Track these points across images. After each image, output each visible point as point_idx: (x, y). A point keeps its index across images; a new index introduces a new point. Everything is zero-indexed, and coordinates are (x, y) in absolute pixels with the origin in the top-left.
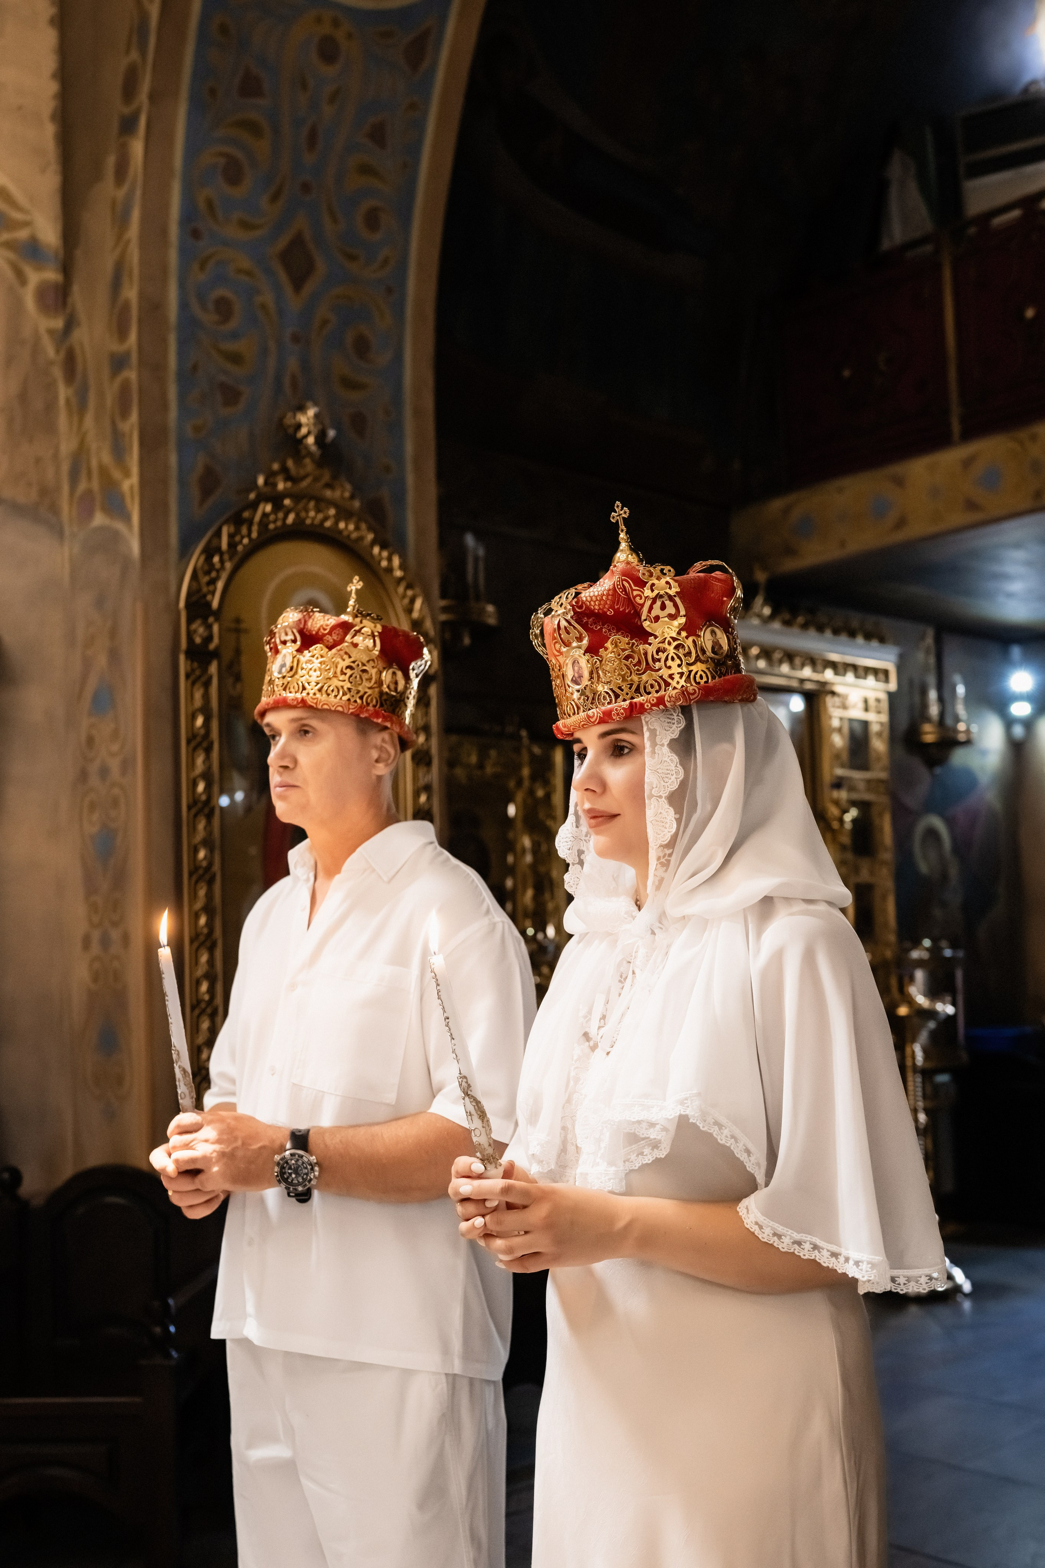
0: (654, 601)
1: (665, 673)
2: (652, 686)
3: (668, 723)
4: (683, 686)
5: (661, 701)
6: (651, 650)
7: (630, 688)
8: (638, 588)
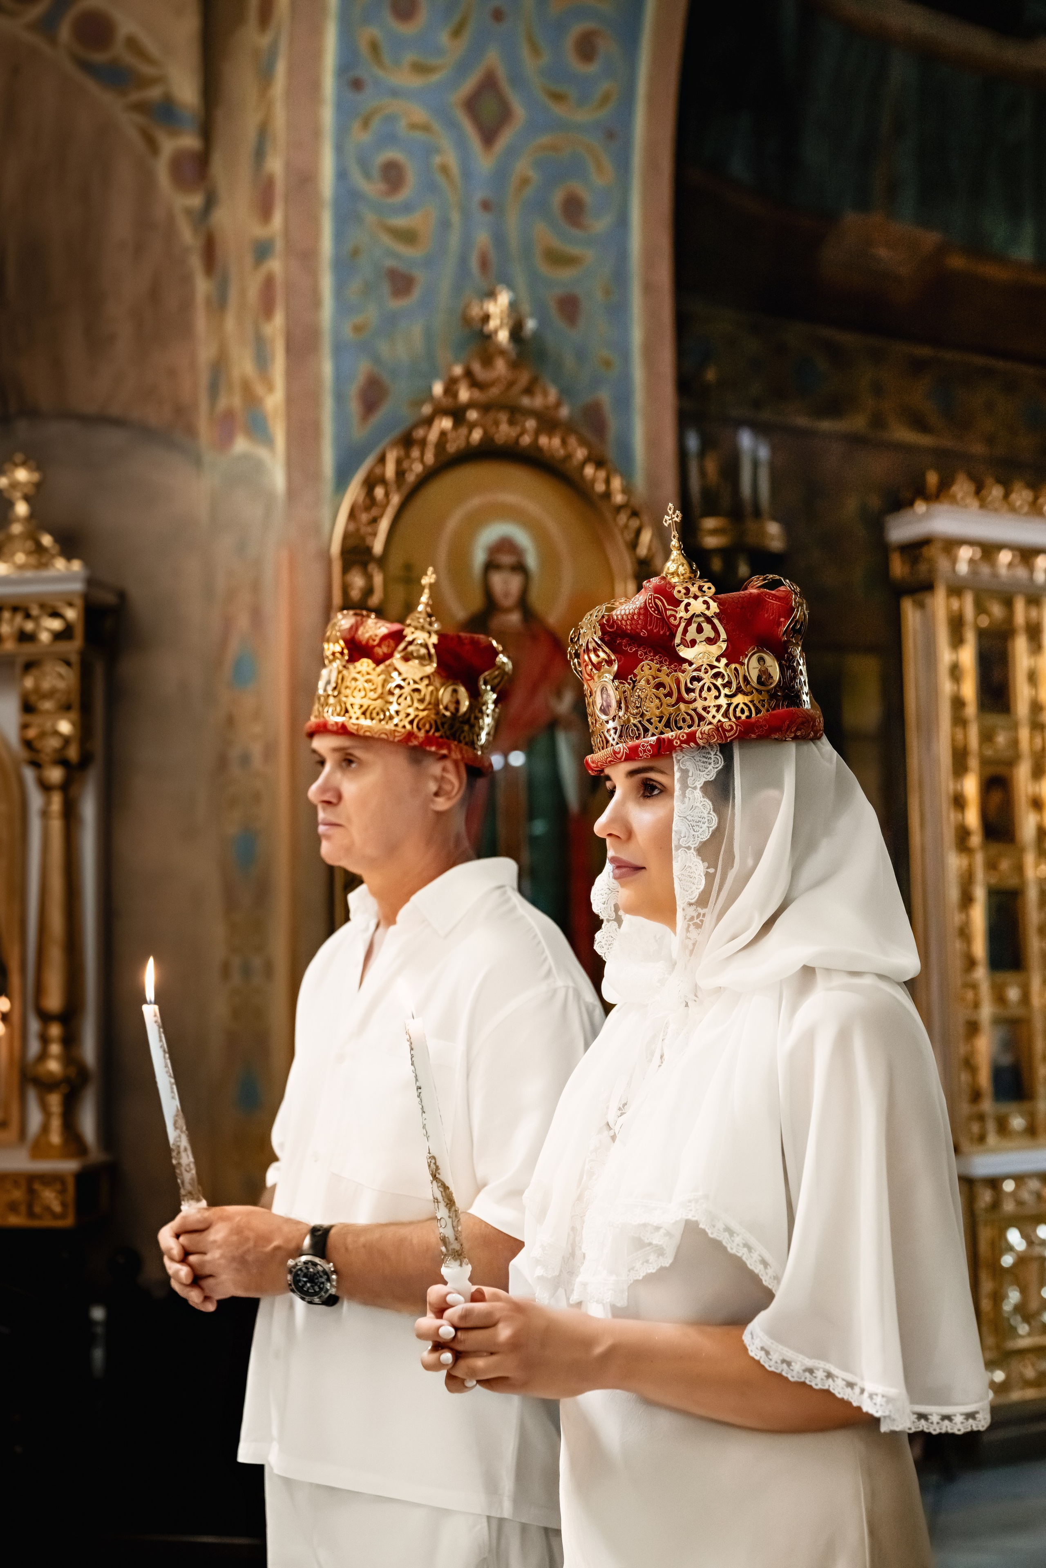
0: (689, 622)
1: (699, 705)
2: (684, 720)
3: (703, 762)
4: (719, 721)
5: (691, 737)
6: (684, 678)
7: (660, 722)
8: (672, 608)
